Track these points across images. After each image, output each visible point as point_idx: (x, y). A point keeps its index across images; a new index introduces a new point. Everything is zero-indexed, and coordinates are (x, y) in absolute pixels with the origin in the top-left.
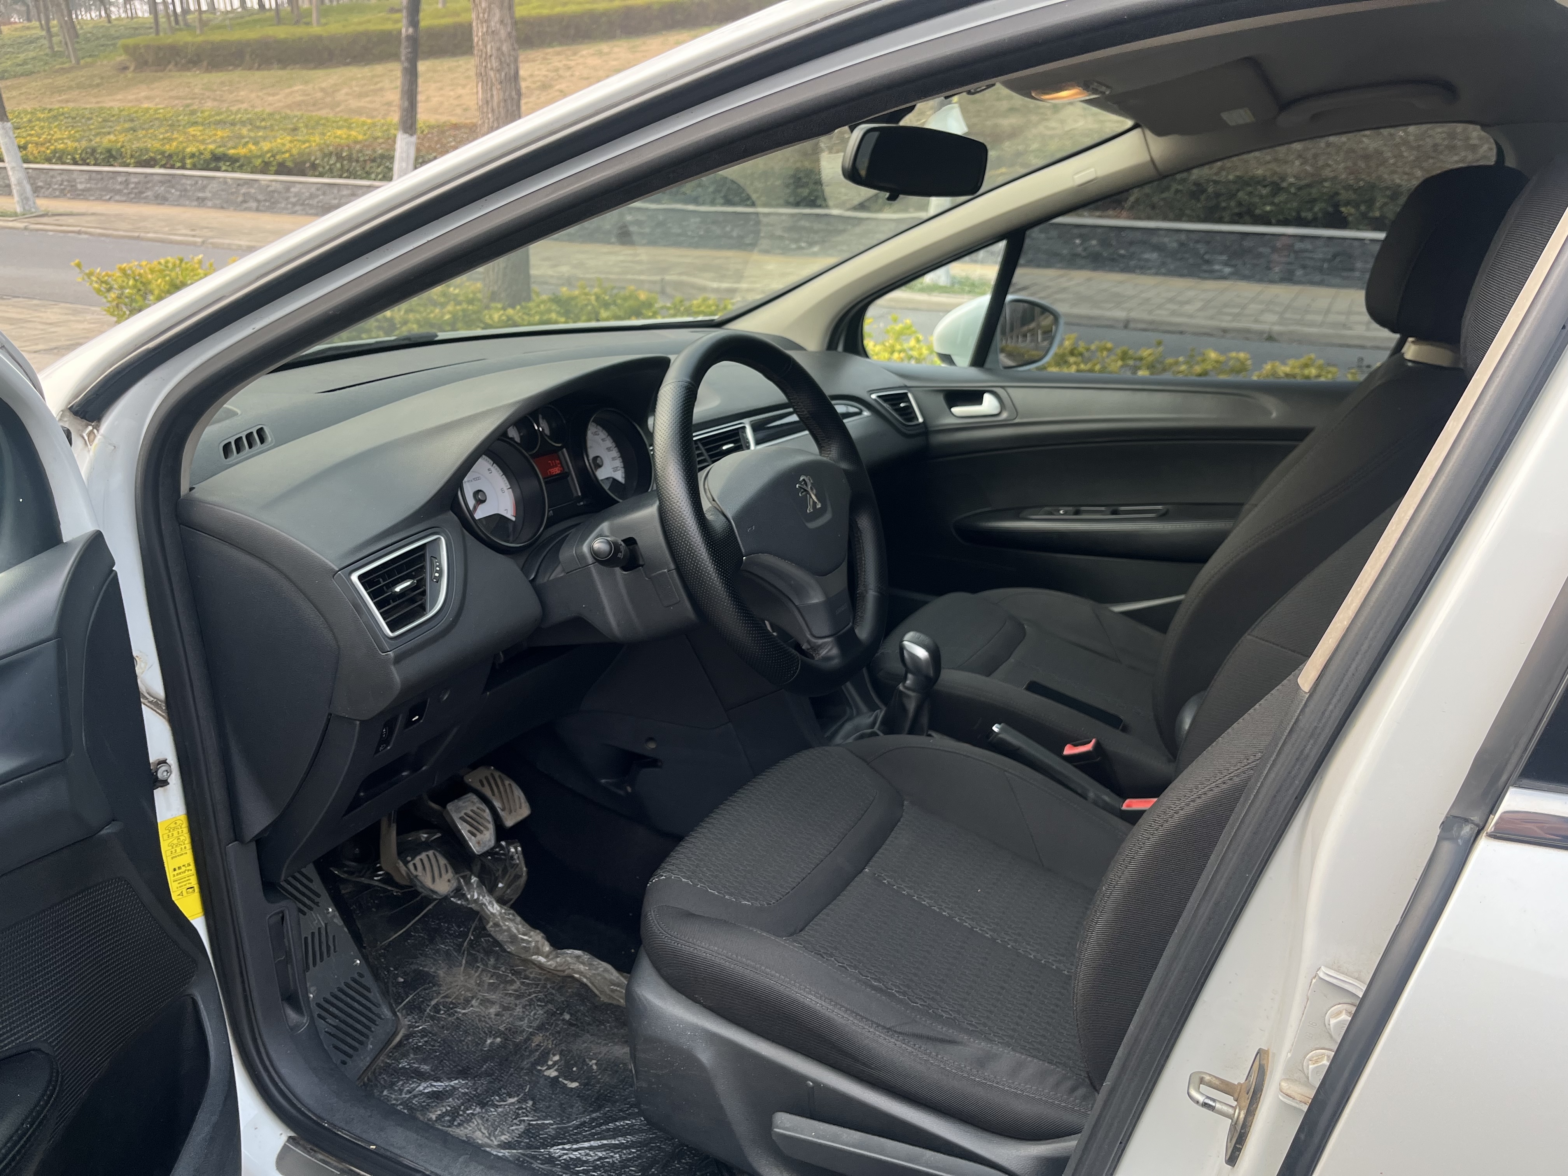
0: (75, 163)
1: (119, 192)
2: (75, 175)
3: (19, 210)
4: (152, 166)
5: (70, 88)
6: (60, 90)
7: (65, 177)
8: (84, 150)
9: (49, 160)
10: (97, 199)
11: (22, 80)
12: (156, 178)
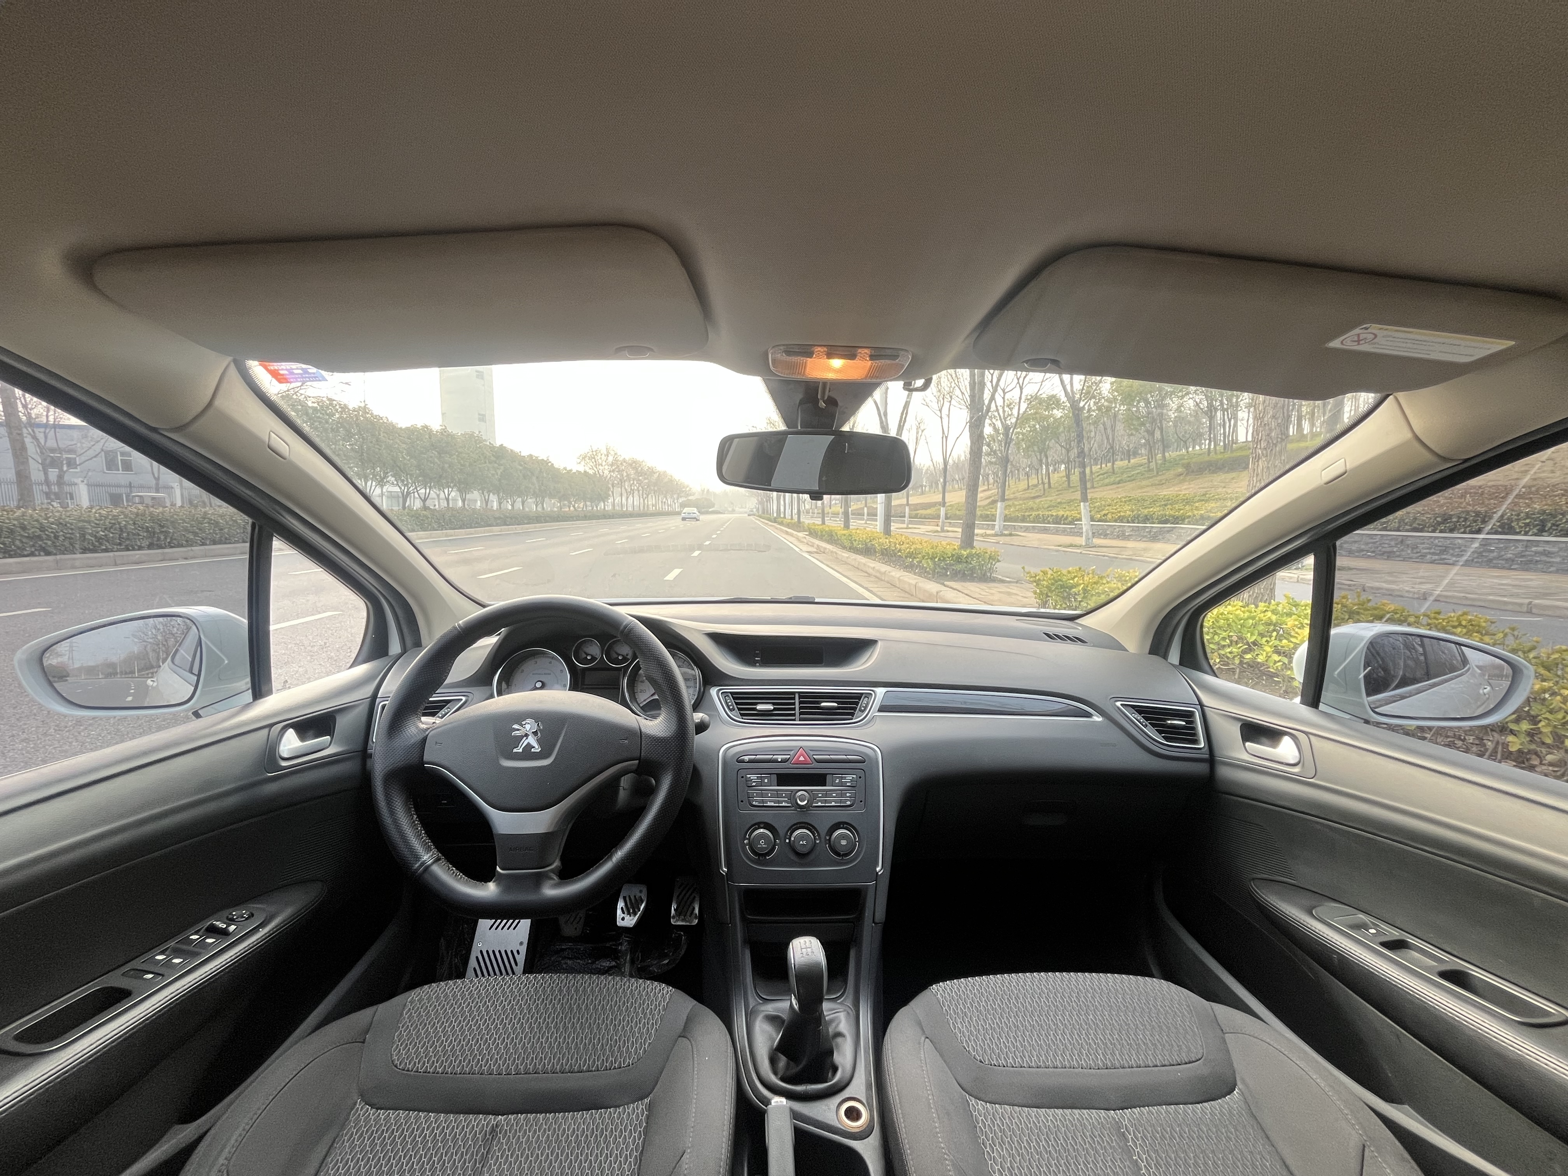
0: (1128, 522)
1: (1144, 537)
2: (1125, 528)
3: (1084, 544)
4: (1167, 524)
5: (1148, 486)
6: (1142, 487)
7: (1121, 529)
8: (1134, 516)
9: (1116, 521)
10: (1134, 540)
11: (1128, 483)
12: (1166, 529)
